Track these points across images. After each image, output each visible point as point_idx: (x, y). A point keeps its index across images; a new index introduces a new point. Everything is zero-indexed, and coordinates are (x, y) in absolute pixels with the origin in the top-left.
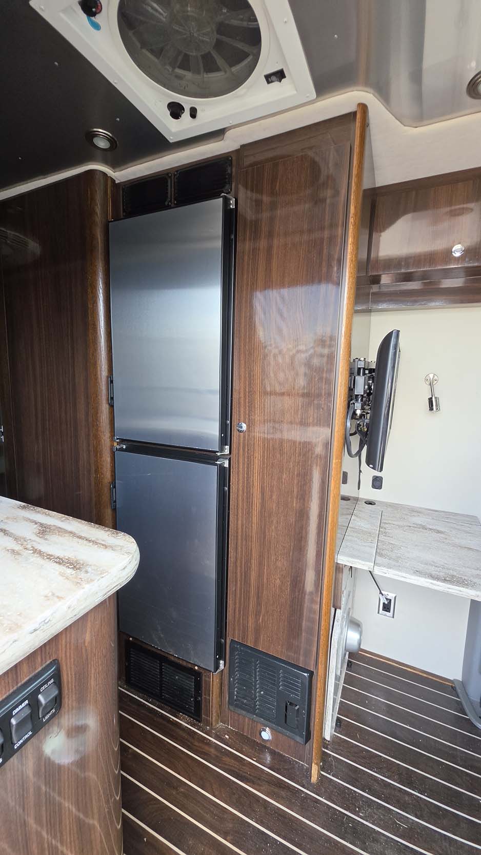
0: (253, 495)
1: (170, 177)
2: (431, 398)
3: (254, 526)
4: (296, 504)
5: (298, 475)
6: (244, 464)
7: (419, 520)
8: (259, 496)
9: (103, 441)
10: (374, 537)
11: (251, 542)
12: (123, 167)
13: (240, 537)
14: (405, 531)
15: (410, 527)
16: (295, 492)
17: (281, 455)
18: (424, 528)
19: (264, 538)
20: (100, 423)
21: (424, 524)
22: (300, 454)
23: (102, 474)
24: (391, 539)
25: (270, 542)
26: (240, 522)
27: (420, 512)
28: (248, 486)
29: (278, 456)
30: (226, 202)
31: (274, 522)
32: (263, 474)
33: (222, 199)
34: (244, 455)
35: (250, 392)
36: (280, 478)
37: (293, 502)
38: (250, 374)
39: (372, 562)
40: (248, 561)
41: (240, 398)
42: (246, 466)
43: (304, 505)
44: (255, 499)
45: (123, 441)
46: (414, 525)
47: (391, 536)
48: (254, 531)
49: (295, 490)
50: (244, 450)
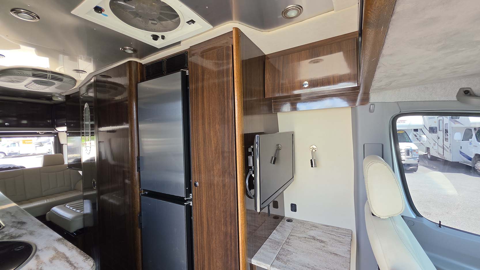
0: (203, 222)
1: (164, 61)
2: (312, 160)
3: (205, 241)
4: (224, 228)
5: (223, 212)
6: (198, 204)
7: (312, 233)
8: (206, 223)
9: (135, 190)
10: (280, 246)
11: (204, 250)
12: (144, 58)
13: (199, 247)
14: (301, 241)
15: (306, 238)
16: (222, 222)
17: (215, 199)
18: (314, 238)
19: (210, 248)
20: (134, 181)
21: (315, 236)
22: (223, 200)
23: (135, 208)
24: (290, 247)
25: (213, 251)
26: (198, 238)
27: (316, 227)
28: (201, 217)
29: (213, 200)
30: (184, 73)
31: (214, 238)
32: (207, 211)
33: (180, 72)
34: (198, 199)
35: (199, 165)
36: (215, 213)
37: (222, 227)
38: (198, 156)
39: (269, 265)
40: (203, 261)
41: (195, 168)
42: (199, 205)
43: (227, 229)
44: (204, 224)
45: (145, 190)
46: (309, 237)
47: (290, 244)
48: (205, 243)
49: (223, 220)
50: (198, 197)
